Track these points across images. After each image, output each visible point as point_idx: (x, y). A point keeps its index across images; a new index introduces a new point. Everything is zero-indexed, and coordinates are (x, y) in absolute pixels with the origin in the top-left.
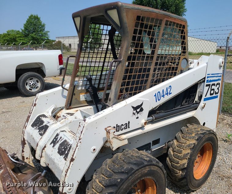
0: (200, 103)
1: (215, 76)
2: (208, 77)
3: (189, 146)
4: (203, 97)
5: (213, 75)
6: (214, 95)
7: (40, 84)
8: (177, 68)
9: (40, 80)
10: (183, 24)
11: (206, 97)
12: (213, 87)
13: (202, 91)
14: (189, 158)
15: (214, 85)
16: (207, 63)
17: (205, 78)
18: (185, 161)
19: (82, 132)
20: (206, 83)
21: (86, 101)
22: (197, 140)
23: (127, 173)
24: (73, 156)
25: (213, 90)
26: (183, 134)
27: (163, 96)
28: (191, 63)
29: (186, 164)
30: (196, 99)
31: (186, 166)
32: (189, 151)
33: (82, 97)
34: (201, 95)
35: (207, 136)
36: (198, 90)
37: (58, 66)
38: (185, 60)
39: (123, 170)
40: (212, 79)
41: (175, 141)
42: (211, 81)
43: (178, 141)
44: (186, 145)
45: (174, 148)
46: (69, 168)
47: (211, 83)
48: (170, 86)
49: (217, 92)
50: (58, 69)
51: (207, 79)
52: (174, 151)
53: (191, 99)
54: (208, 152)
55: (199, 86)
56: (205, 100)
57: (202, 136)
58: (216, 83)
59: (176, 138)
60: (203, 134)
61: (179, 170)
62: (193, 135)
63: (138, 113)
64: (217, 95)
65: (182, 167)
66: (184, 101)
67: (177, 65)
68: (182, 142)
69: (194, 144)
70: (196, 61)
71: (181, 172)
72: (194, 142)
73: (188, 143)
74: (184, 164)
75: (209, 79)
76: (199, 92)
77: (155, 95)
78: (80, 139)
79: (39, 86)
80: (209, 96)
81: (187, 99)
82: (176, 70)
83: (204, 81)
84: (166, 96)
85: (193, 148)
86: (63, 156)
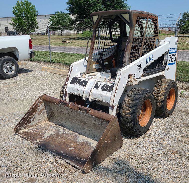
0: (166, 67)
1: (173, 50)
2: (170, 50)
3: (164, 88)
4: (168, 63)
5: (173, 49)
6: (173, 62)
7: (15, 67)
8: (153, 45)
9: (14, 64)
10: (156, 19)
11: (169, 63)
12: (173, 57)
13: (167, 59)
14: (164, 95)
15: (173, 55)
16: (169, 42)
17: (168, 51)
18: (163, 97)
19: (120, 76)
20: (169, 54)
21: (96, 68)
22: (168, 85)
23: (142, 94)
24: (117, 87)
25: (173, 58)
26: (159, 83)
27: (149, 60)
28: (160, 42)
29: (164, 98)
30: (164, 64)
31: (163, 100)
32: (164, 91)
33: (94, 66)
34: (166, 62)
35: (173, 84)
36: (164, 59)
37: (29, 50)
38: (157, 40)
39: (140, 93)
40: (172, 51)
41: (155, 88)
42: (172, 53)
43: (157, 88)
44: (162, 88)
45: (155, 91)
46: (115, 93)
47: (172, 54)
48: (152, 55)
49: (175, 60)
50: (29, 53)
51: (170, 52)
52: (155, 93)
53: (161, 64)
54: (172, 95)
55: (165, 56)
56: (169, 64)
57: (170, 83)
58: (174, 54)
59: (155, 86)
60: (171, 82)
61: (159, 103)
62: (165, 83)
63: (139, 69)
64: (175, 62)
65: (161, 101)
66: (157, 66)
67: (154, 43)
68: (160, 87)
69: (167, 87)
70: (162, 41)
71: (160, 104)
72: (167, 86)
73: (163, 87)
74: (162, 99)
75: (171, 51)
76: (165, 60)
77: (146, 60)
78: (119, 79)
79: (14, 69)
80: (170, 62)
81: (159, 64)
82: (153, 46)
83: (168, 53)
84: (150, 60)
85: (166, 89)
86: (107, 91)
